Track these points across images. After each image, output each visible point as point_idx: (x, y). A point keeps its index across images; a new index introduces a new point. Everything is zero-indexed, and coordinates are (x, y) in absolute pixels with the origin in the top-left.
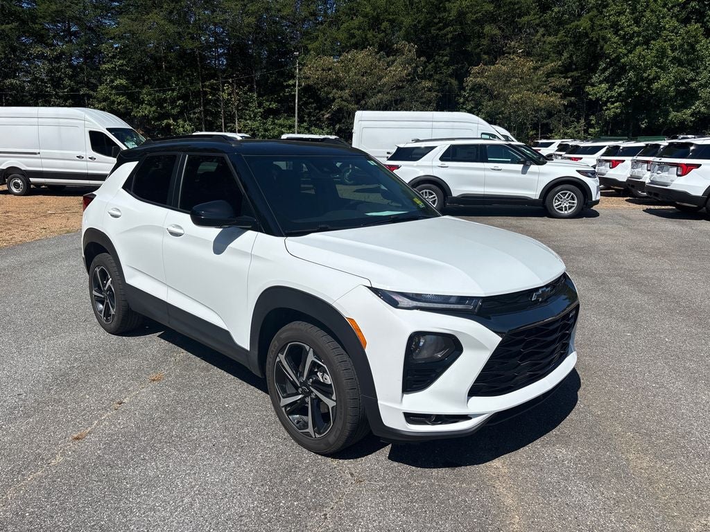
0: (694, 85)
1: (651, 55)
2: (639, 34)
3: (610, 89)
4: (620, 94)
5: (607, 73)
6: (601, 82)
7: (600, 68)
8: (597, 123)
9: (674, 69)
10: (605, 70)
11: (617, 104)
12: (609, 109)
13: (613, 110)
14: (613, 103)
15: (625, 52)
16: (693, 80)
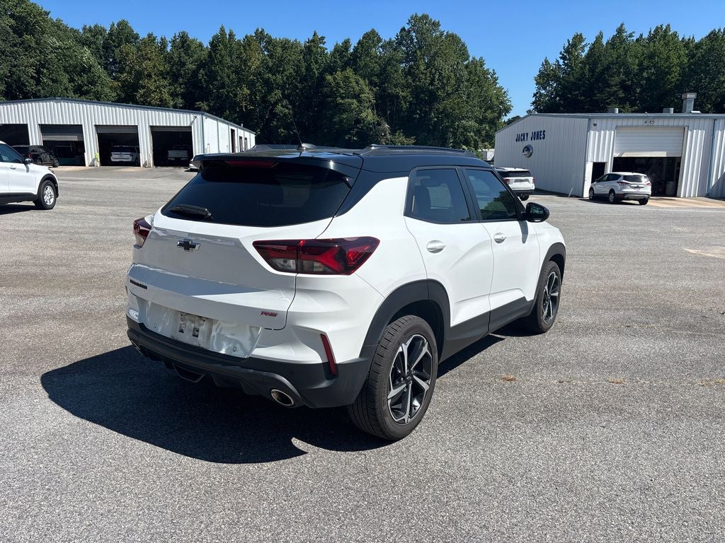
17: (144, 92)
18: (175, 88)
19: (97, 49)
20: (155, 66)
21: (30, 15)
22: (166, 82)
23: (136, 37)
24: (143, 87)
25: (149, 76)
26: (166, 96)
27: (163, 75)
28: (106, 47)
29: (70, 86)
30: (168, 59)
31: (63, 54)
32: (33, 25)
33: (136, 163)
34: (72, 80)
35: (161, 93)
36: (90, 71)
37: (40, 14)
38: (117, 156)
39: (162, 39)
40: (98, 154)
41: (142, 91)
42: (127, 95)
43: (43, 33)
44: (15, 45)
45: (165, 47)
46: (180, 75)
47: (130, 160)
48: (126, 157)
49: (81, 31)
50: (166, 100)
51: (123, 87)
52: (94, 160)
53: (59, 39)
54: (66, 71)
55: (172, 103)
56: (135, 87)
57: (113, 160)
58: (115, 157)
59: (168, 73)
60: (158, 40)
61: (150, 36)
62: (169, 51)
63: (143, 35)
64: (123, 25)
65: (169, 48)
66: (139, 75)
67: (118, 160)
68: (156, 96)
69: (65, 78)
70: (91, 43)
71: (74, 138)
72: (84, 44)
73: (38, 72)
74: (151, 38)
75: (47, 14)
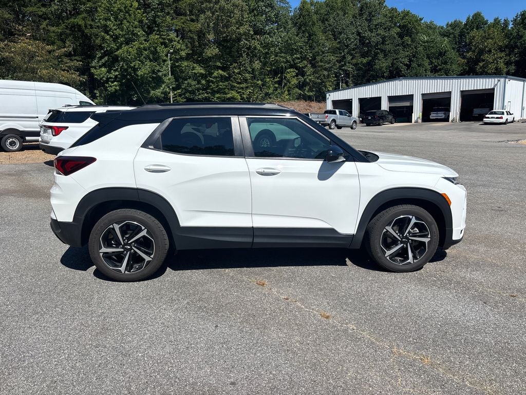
0: (160, 74)
1: (134, 51)
2: (123, 36)
3: (109, 72)
4: (116, 76)
5: (103, 61)
6: (100, 67)
7: (97, 56)
8: (100, 96)
9: (148, 63)
10: (101, 58)
11: (116, 83)
12: (111, 86)
13: (114, 87)
14: (112, 82)
15: (116, 47)
16: (159, 71)
17: (483, 65)
18: (511, 58)
19: (455, 37)
20: (495, 43)
21: (410, 23)
22: (503, 54)
23: (486, 23)
24: (483, 61)
25: (490, 51)
26: (502, 65)
27: (501, 49)
28: (462, 35)
29: (429, 67)
30: (508, 35)
31: (427, 45)
32: (412, 29)
33: (446, 119)
34: (431, 63)
35: (497, 63)
36: (444, 55)
37: (417, 21)
38: (434, 115)
39: (505, 20)
40: (421, 114)
41: (481, 64)
42: (470, 68)
43: (417, 33)
44: (398, 45)
45: (507, 26)
46: (517, 47)
47: (443, 117)
48: (440, 115)
49: (445, 27)
50: (500, 68)
51: (468, 62)
52: (418, 118)
53: (429, 35)
54: (428, 57)
55: (505, 70)
56: (477, 61)
57: (431, 118)
58: (433, 115)
59: (506, 47)
60: (502, 21)
61: (495, 20)
62: (510, 28)
63: (491, 21)
64: (477, 16)
65: (511, 26)
66: (481, 52)
67: (434, 118)
68: (493, 66)
69: (426, 63)
70: (450, 34)
71: (407, 104)
72: (445, 36)
73: (410, 61)
74: (497, 21)
75: (421, 19)
